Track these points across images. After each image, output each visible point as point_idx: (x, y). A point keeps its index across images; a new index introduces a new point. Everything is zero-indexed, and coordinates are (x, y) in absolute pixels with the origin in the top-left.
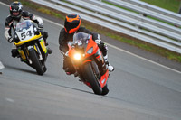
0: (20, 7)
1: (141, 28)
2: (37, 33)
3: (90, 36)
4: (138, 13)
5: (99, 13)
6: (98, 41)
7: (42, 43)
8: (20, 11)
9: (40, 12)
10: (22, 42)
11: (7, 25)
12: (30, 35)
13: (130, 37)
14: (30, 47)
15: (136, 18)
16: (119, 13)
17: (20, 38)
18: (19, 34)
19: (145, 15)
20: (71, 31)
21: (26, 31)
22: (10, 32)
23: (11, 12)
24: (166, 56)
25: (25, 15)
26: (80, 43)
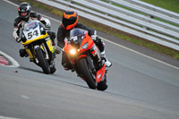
0: (28, 7)
1: (148, 29)
2: (43, 33)
3: (86, 32)
4: (146, 14)
5: (109, 15)
6: (94, 37)
7: (49, 42)
8: (28, 11)
9: (53, 14)
10: (29, 41)
11: (15, 25)
12: (37, 34)
13: (138, 38)
14: (36, 47)
15: (144, 20)
16: (128, 14)
17: (27, 37)
18: (26, 34)
19: (152, 17)
20: (69, 27)
21: (33, 31)
22: (18, 32)
23: (20, 13)
24: (172, 55)
25: (33, 16)
26: (75, 38)
